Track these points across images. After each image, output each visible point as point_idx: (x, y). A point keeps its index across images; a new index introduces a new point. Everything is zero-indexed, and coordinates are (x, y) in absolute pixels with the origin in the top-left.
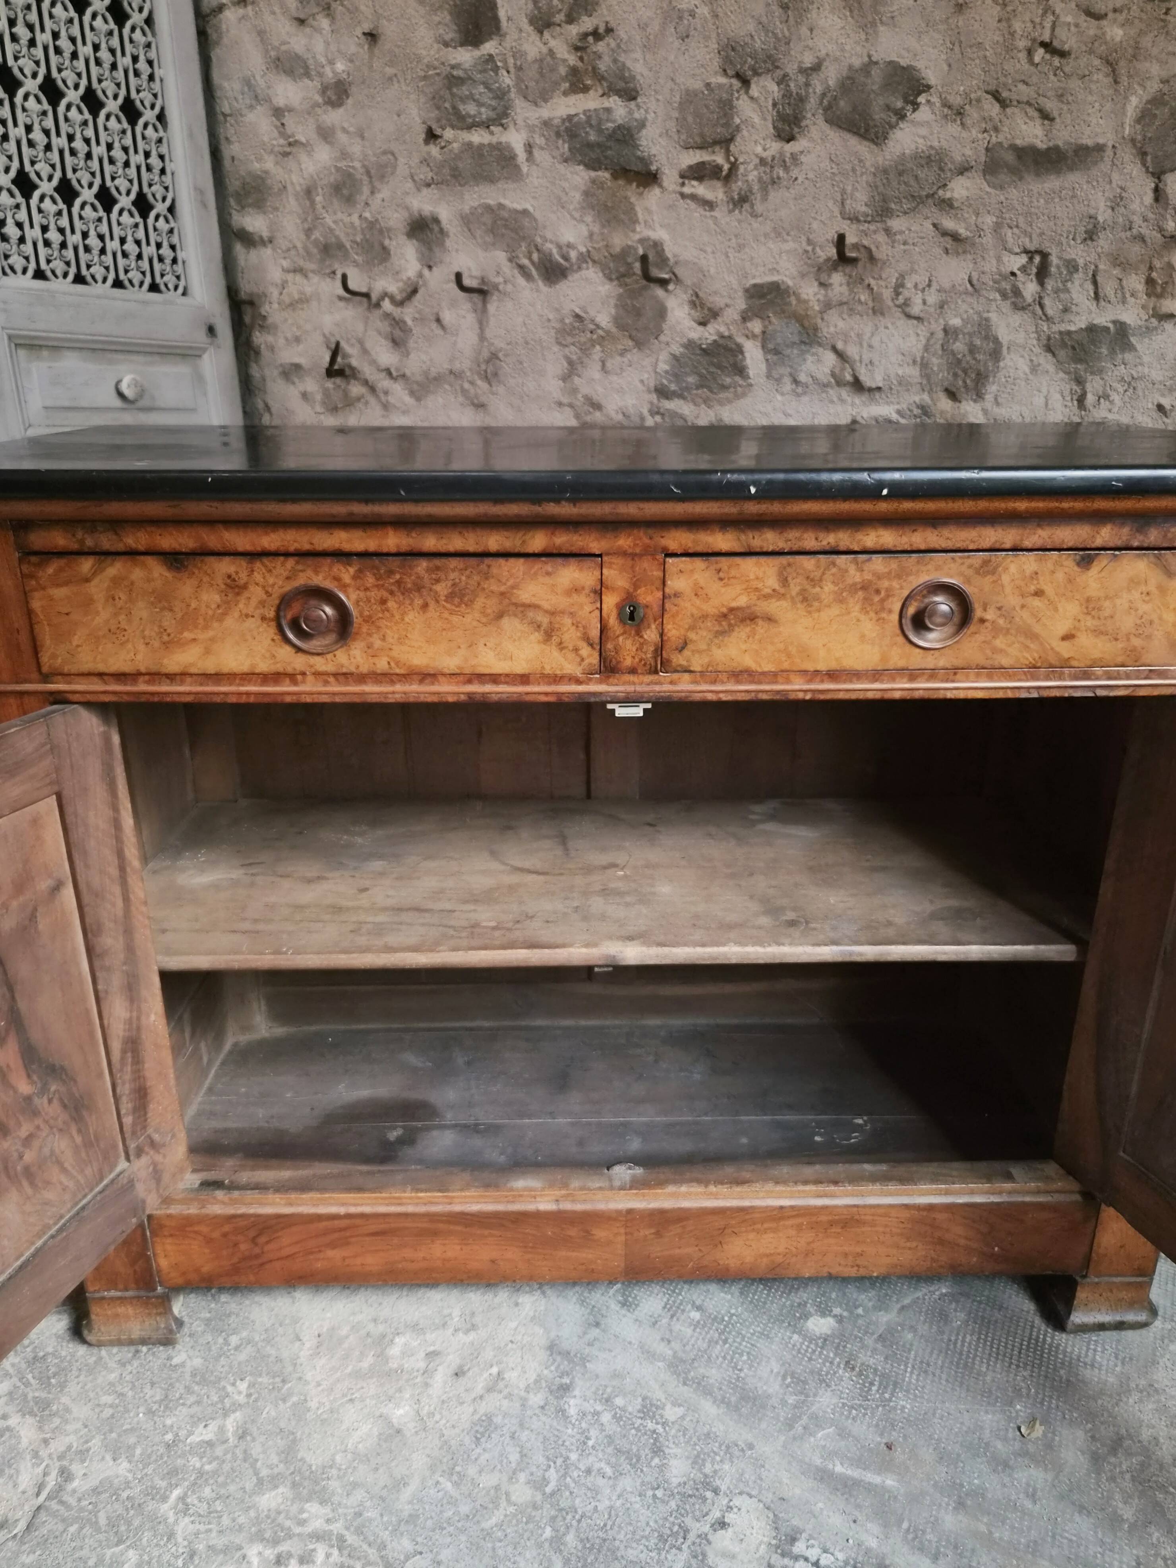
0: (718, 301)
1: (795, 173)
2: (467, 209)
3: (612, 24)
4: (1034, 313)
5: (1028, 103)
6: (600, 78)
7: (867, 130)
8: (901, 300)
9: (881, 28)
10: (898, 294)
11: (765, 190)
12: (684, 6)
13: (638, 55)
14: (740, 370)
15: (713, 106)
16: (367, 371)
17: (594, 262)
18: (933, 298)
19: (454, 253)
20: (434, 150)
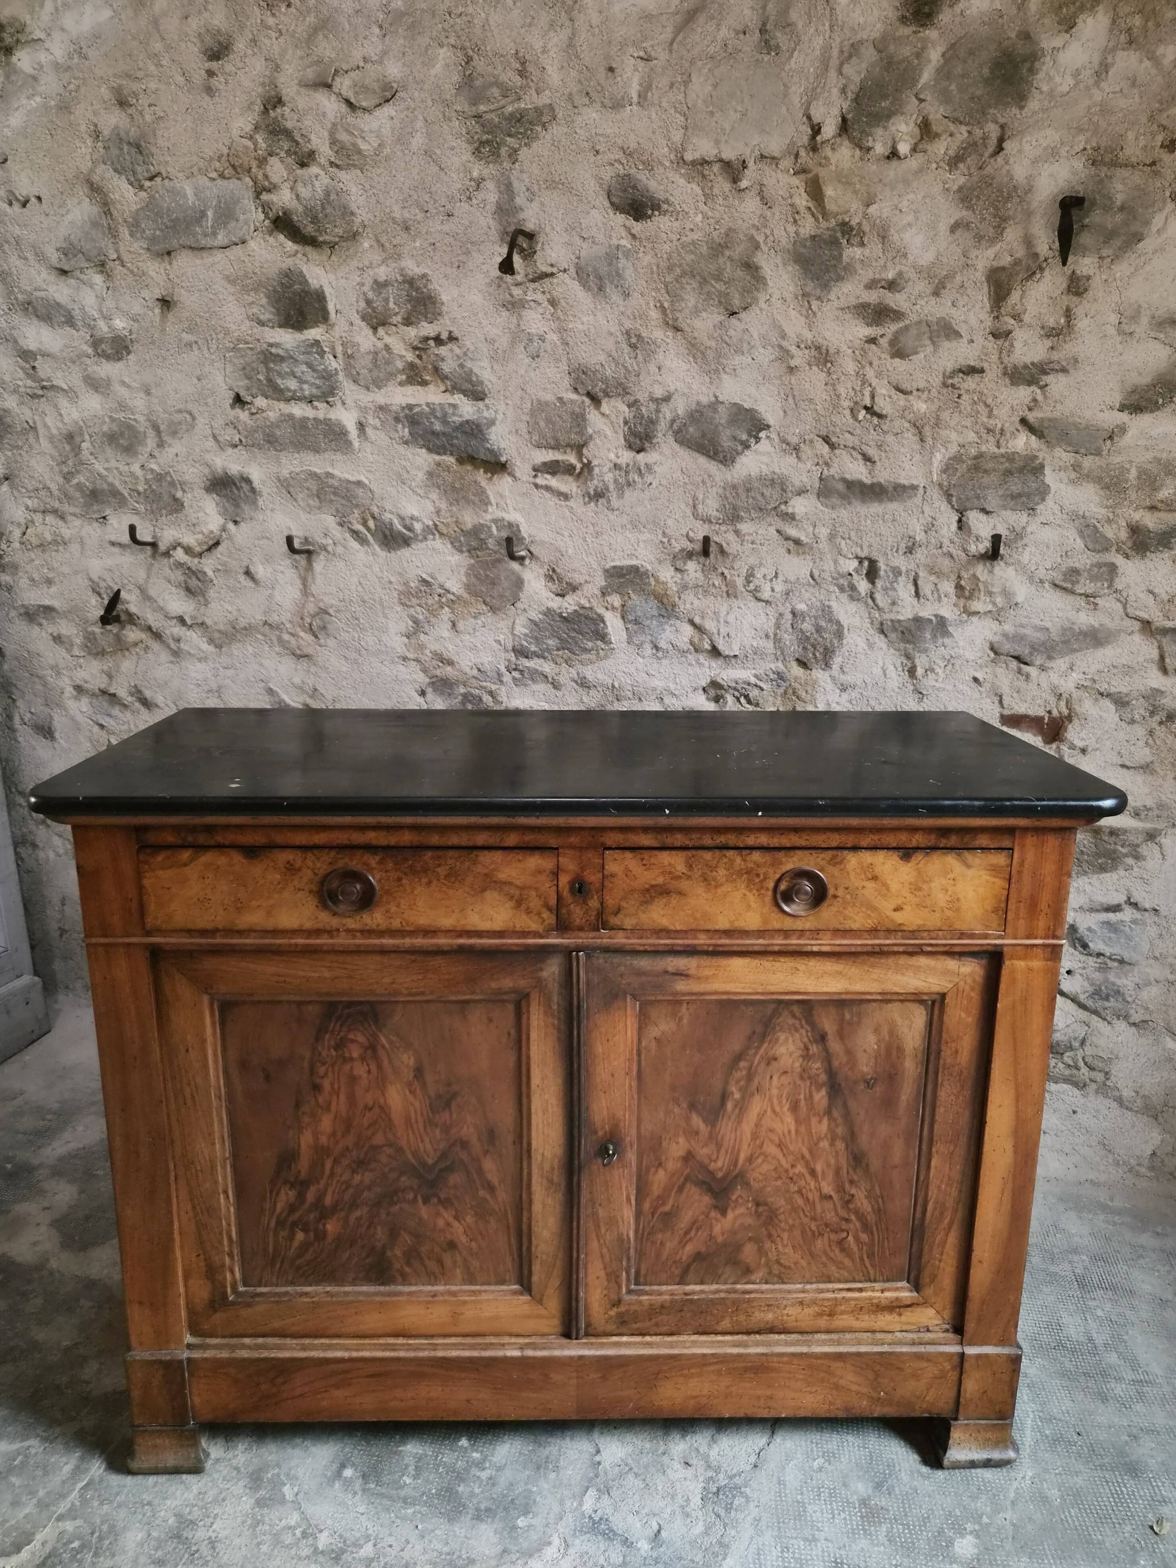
0: (578, 578)
1: (649, 478)
2: (285, 473)
3: (456, 333)
4: (866, 603)
5: (853, 448)
6: (444, 378)
7: (715, 454)
8: (752, 587)
9: (724, 376)
10: (749, 582)
11: (620, 489)
12: (533, 331)
13: (486, 363)
14: (603, 637)
15: (566, 417)
16: (152, 619)
17: (441, 534)
18: (779, 587)
19: (268, 512)
20: (243, 415)
